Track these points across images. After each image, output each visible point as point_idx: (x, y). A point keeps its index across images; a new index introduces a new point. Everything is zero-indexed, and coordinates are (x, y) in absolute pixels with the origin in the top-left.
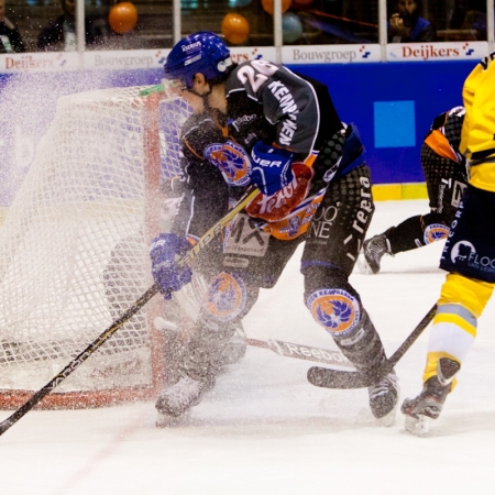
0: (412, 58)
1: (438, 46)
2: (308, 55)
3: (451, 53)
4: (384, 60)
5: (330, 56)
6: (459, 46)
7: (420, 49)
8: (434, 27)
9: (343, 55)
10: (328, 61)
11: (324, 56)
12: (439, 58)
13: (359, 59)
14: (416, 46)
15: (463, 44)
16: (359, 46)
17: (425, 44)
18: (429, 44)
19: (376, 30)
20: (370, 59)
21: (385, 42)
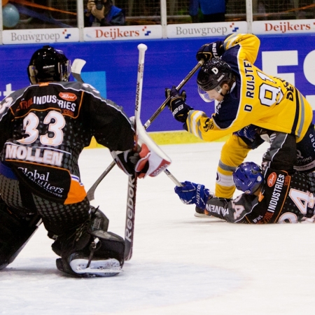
0: (103, 39)
1: (123, 29)
2: (22, 37)
3: (133, 34)
4: (81, 41)
5: (40, 38)
6: (139, 28)
7: (109, 31)
9: (50, 37)
10: (38, 42)
11: (35, 38)
12: (124, 38)
13: (62, 40)
14: (106, 29)
15: (143, 27)
16: (62, 30)
17: (113, 28)
18: (116, 27)
19: (75, 17)
20: (71, 40)
21: (83, 26)
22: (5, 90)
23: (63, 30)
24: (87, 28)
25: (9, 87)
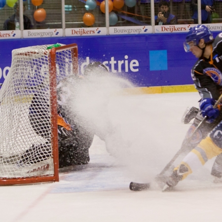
0: (166, 32)
1: (177, 26)
2: (120, 31)
3: (183, 29)
4: (153, 33)
5: (130, 31)
6: (186, 26)
7: (169, 27)
8: (177, 18)
9: (136, 31)
10: (129, 33)
11: (127, 31)
12: (177, 32)
13: (143, 32)
14: (167, 26)
15: (188, 25)
17: (171, 26)
19: (150, 20)
20: (147, 32)
21: (154, 24)
22: (111, 60)
23: (143, 27)
24: (156, 26)
25: (112, 58)
